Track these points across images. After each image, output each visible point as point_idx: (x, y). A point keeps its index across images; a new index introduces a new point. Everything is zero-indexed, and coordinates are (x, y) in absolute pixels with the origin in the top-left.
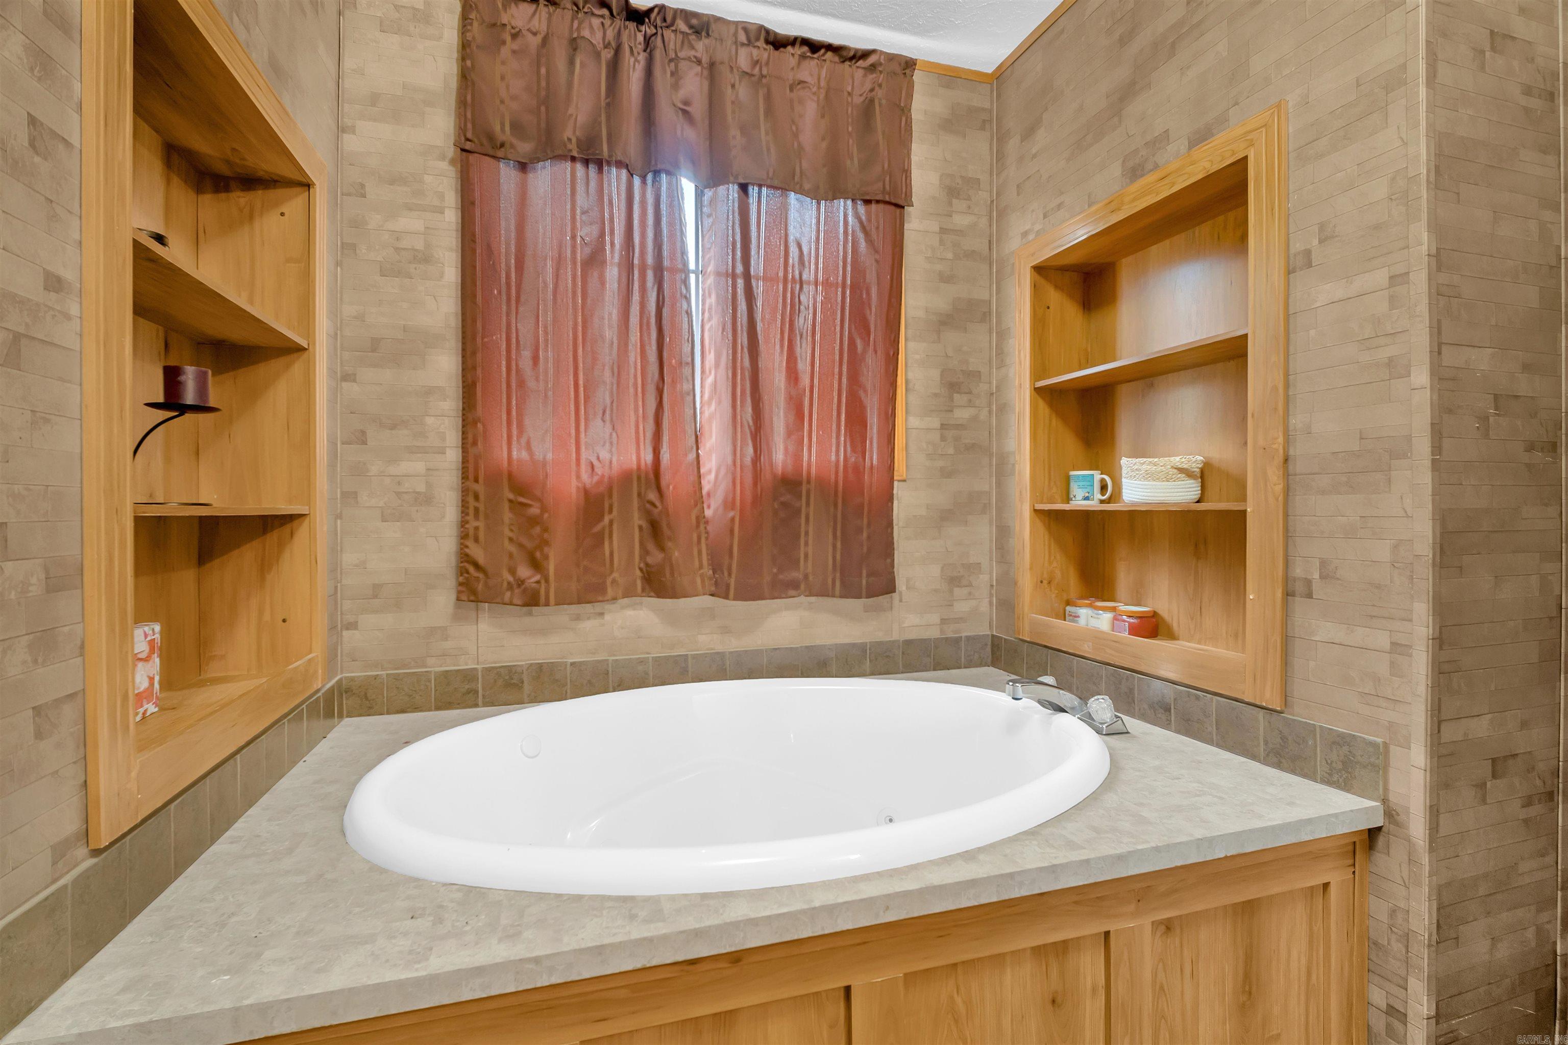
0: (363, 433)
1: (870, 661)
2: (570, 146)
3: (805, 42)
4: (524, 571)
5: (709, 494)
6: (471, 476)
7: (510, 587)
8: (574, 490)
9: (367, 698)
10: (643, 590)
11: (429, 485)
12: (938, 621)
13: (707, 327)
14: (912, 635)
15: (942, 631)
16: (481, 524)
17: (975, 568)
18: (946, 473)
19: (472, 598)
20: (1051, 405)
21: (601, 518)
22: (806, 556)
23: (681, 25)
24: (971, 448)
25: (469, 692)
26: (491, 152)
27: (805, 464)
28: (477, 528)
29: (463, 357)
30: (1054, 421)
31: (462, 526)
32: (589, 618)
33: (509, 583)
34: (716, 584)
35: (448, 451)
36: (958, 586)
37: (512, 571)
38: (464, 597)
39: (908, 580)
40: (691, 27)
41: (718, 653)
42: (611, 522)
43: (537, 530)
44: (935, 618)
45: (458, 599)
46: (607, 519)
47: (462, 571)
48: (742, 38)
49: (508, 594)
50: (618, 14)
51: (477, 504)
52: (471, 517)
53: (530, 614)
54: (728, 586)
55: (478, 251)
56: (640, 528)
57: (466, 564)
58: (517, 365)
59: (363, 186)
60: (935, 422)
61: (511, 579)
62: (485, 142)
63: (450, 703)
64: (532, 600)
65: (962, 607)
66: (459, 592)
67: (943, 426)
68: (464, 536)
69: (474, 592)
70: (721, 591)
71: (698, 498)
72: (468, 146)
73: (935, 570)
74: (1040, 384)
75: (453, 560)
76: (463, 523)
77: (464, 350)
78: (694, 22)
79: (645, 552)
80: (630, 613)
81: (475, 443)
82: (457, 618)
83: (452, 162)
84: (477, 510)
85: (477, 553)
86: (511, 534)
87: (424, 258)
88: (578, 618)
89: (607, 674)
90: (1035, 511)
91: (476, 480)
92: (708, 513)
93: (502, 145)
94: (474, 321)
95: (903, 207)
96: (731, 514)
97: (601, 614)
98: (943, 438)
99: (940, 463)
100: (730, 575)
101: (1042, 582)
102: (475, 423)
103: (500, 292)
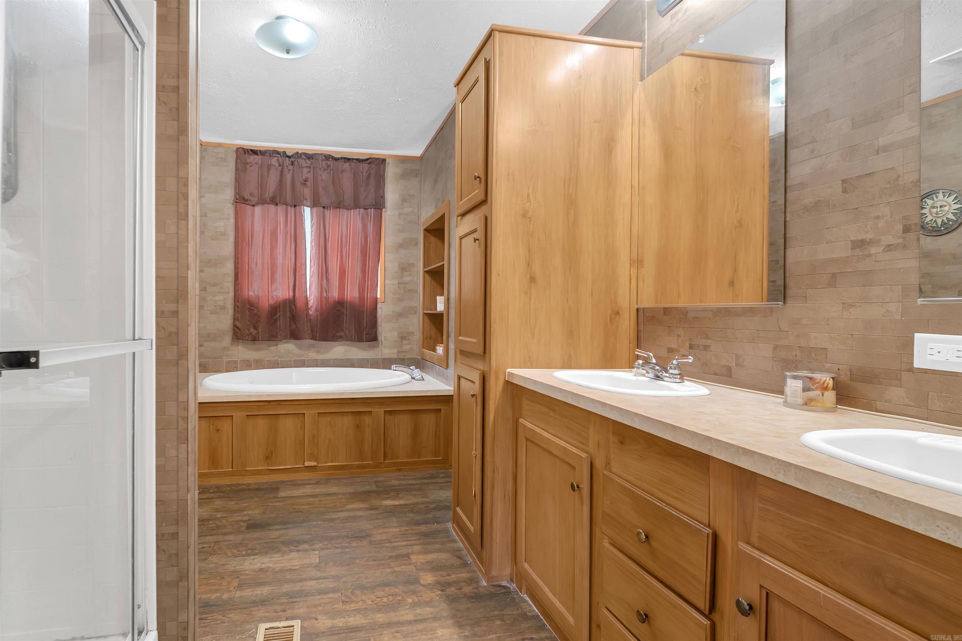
0: (206, 288)
1: (370, 365)
2: (267, 200)
3: (345, 158)
4: (252, 330)
5: (311, 307)
6: (237, 301)
7: (248, 335)
8: (267, 305)
9: (206, 368)
10: (290, 337)
11: (224, 304)
12: (396, 352)
13: (312, 252)
14: (387, 356)
15: (398, 356)
16: (239, 315)
17: (412, 333)
18: (401, 300)
19: (237, 338)
20: (431, 277)
21: (276, 314)
22: (346, 327)
23: (303, 157)
24: (410, 291)
25: (235, 367)
26: (244, 202)
27: (346, 297)
28: (238, 317)
29: (235, 265)
30: (432, 282)
31: (234, 316)
32: (273, 346)
33: (247, 333)
34: (312, 336)
35: (230, 293)
36: (404, 340)
37: (249, 330)
38: (234, 338)
39: (385, 337)
40: (307, 157)
41: (315, 359)
42: (280, 315)
43: (256, 317)
44: (395, 351)
45: (233, 338)
46: (278, 314)
47: (234, 330)
48: (324, 158)
49: (247, 337)
50: (283, 156)
51: (238, 309)
52: (236, 313)
53: (254, 344)
54: (316, 336)
55: (240, 232)
56: (289, 317)
57: (235, 328)
58: (251, 266)
59: (206, 213)
60: (396, 282)
61: (248, 332)
62: (242, 199)
63: (230, 370)
64: (254, 339)
65: (406, 347)
66: (233, 336)
67: (399, 283)
68: (234, 319)
69: (236, 336)
70: (313, 338)
71: (307, 308)
72: (237, 201)
73: (395, 334)
74: (425, 270)
75: (232, 327)
76: (234, 315)
77: (235, 263)
78: (307, 156)
79: (290, 326)
80: (286, 345)
81: (238, 291)
82: (232, 344)
83: (233, 204)
84: (238, 311)
85: (238, 324)
86: (248, 319)
87: (224, 234)
88: (269, 346)
89: (278, 364)
90: (424, 313)
91: (238, 302)
92: (311, 313)
93: (247, 200)
94: (238, 254)
95: (382, 209)
96: (317, 313)
97: (277, 345)
98: (399, 287)
99: (397, 296)
100: (317, 333)
101: (427, 338)
102: (238, 284)
103: (246, 244)
